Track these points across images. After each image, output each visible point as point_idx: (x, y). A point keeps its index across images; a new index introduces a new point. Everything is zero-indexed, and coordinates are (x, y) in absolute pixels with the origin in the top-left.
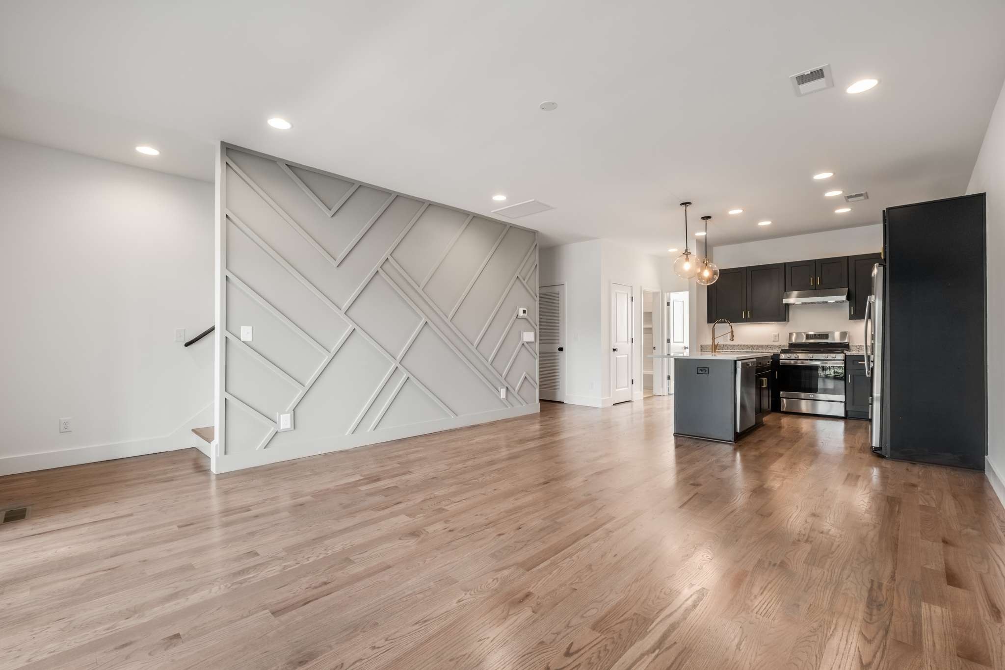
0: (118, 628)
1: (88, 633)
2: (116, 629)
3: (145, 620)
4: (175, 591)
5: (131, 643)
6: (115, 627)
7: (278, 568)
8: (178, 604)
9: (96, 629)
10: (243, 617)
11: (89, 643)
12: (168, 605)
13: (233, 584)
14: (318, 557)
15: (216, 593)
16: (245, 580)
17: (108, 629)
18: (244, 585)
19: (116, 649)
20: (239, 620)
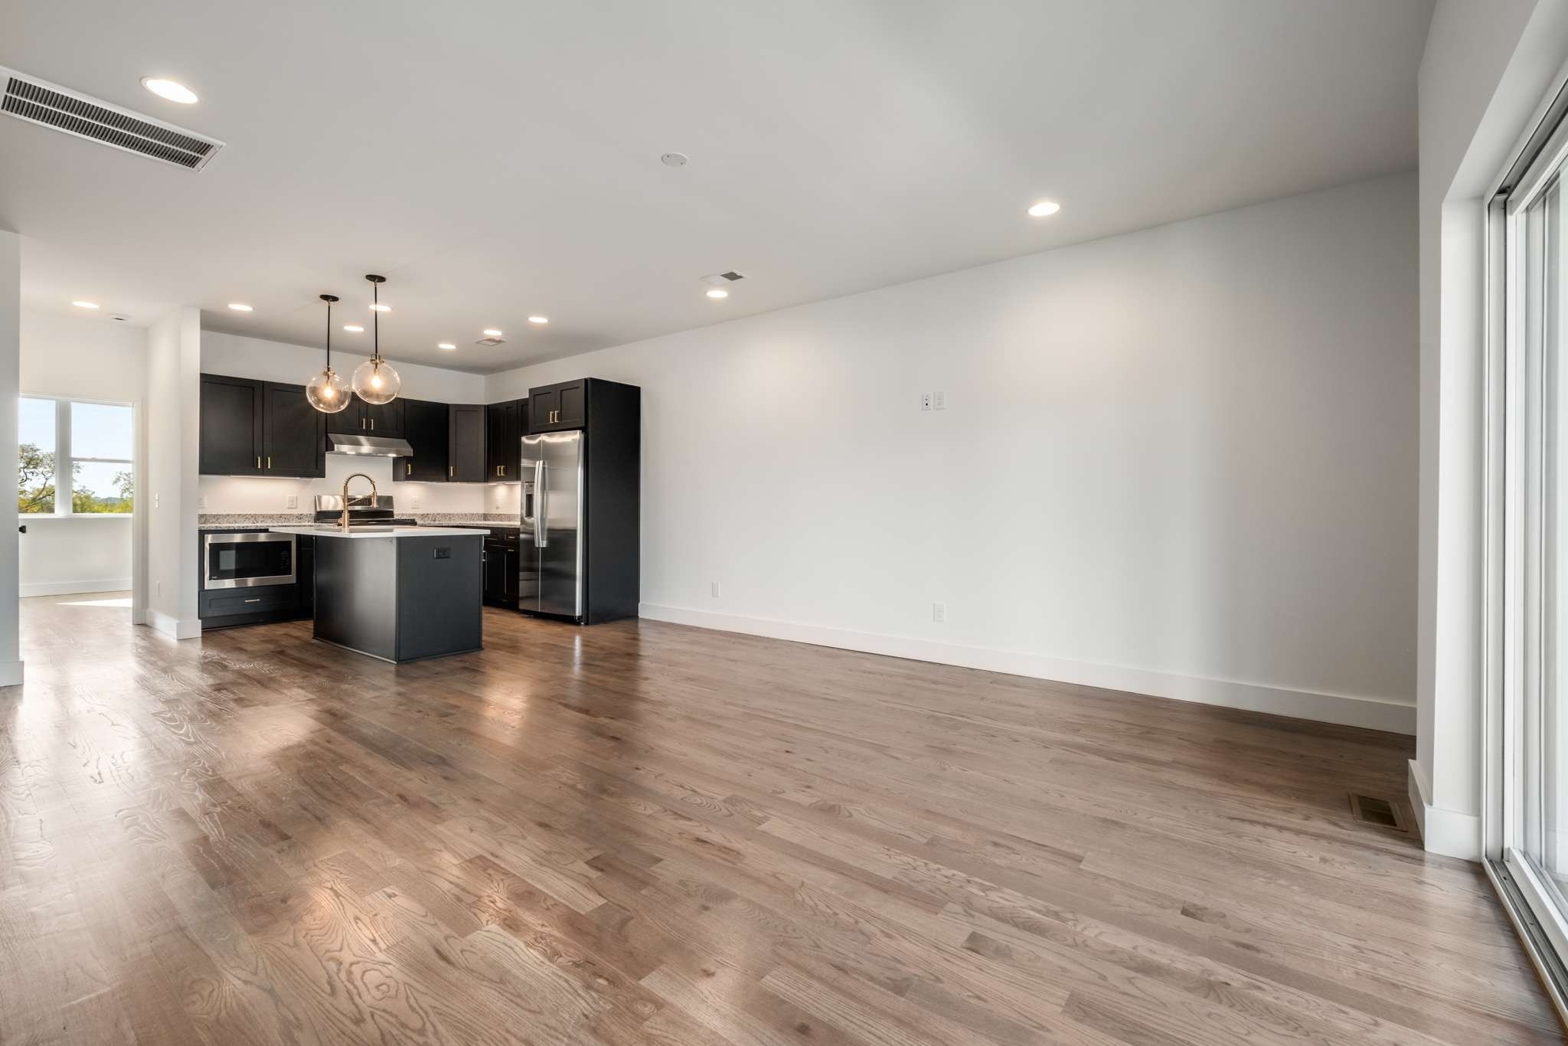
0: (1246, 979)
1: (1287, 1004)
2: (1250, 980)
3: (1207, 962)
4: (1139, 975)
5: (1238, 944)
6: (1249, 984)
7: (993, 895)
8: (1151, 951)
9: (1274, 1000)
10: (1108, 879)
11: (1289, 985)
12: (1164, 961)
13: (1065, 920)
14: (939, 869)
15: (1097, 927)
16: (1047, 913)
17: (1259, 988)
18: (1057, 908)
19: (1258, 951)
20: (1114, 880)
